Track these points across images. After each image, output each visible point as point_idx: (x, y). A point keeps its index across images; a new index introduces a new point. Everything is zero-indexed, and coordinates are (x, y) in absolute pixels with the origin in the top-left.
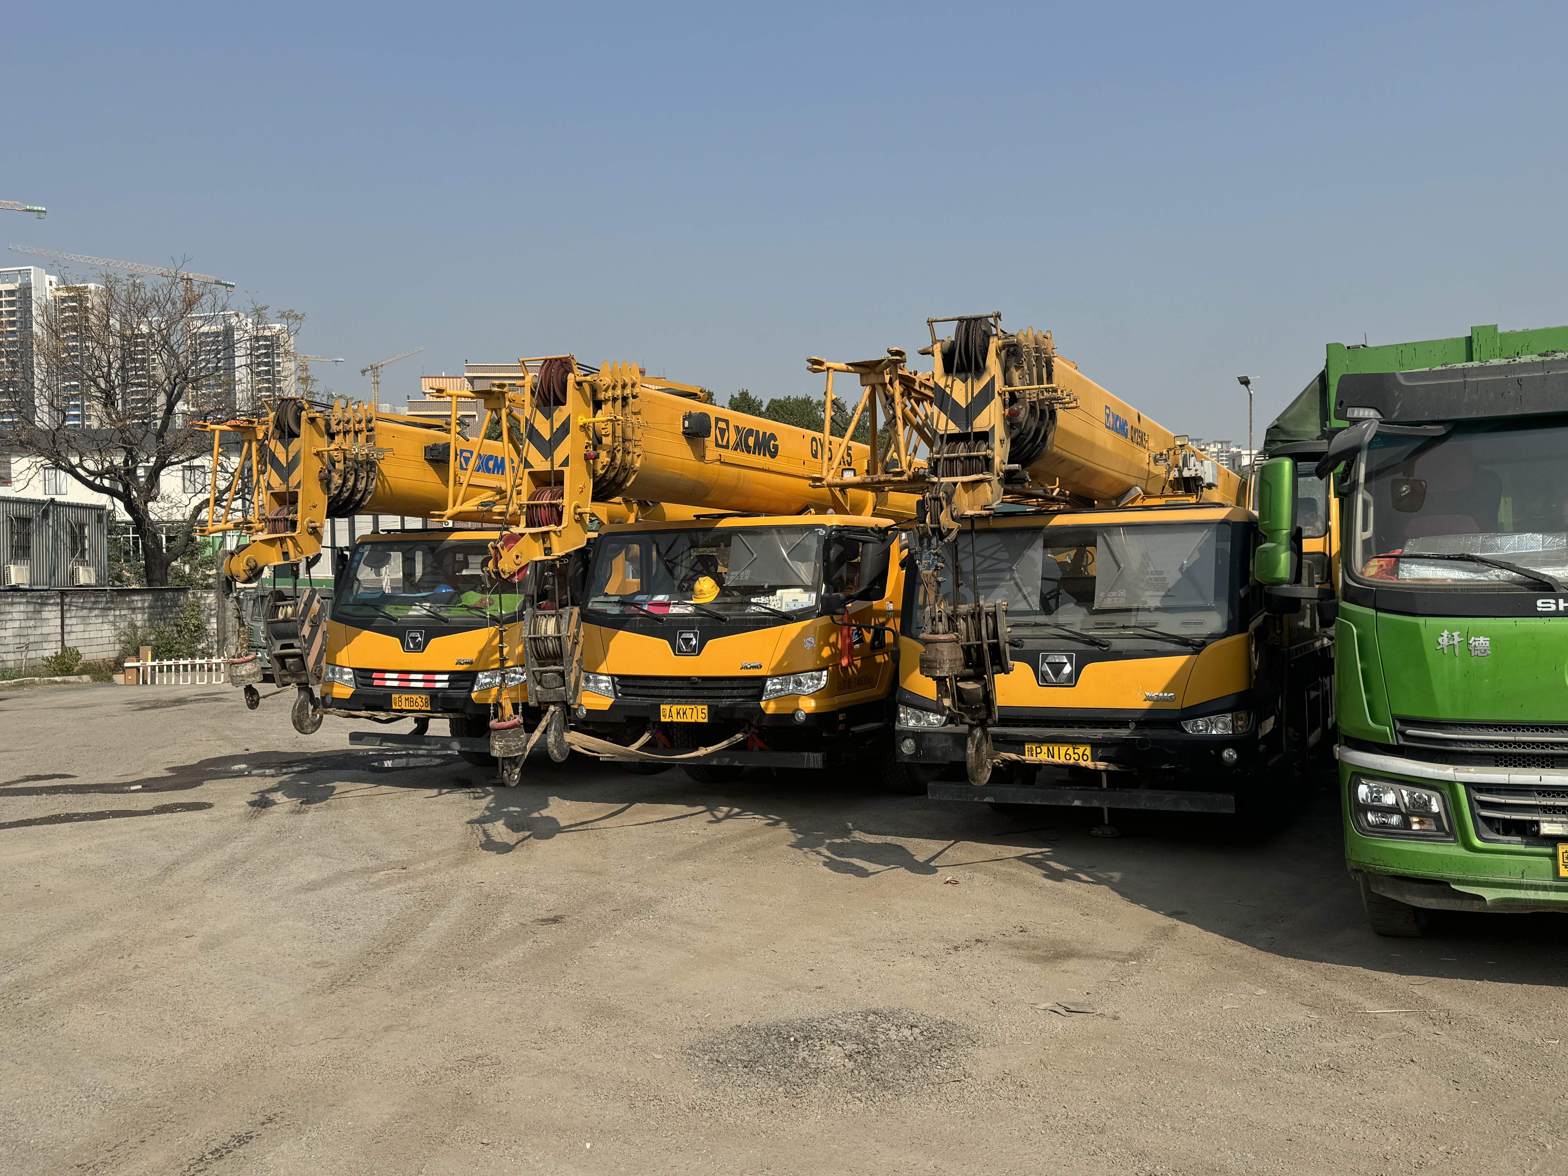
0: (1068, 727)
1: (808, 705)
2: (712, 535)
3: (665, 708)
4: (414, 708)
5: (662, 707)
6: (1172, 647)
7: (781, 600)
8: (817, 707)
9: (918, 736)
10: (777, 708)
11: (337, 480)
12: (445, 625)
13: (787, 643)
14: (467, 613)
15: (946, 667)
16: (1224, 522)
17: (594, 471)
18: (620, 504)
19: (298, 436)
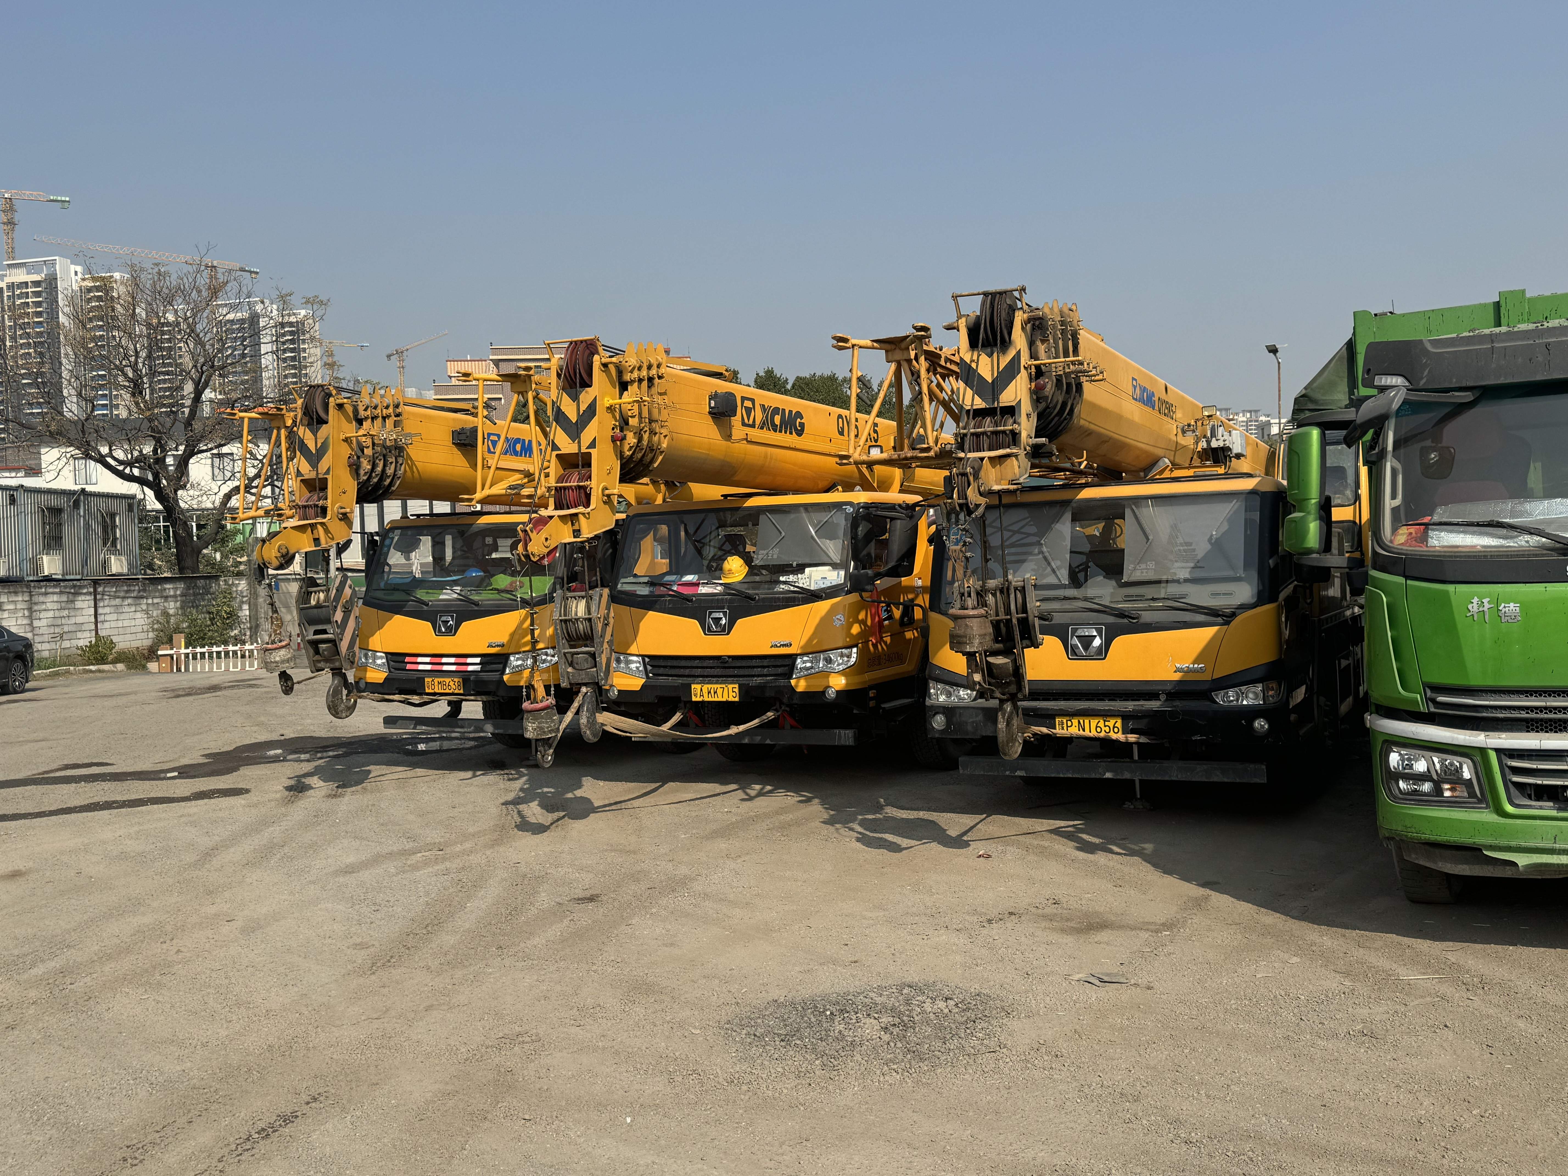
0: (1098, 700)
1: (838, 682)
2: (740, 514)
3: (696, 687)
4: (447, 691)
5: (693, 686)
6: (1201, 618)
7: (810, 578)
8: (847, 684)
9: (949, 711)
10: (808, 686)
11: (366, 466)
12: (476, 608)
13: (817, 621)
14: (497, 596)
15: (976, 642)
16: (1253, 492)
17: (621, 452)
18: (647, 484)
19: (326, 423)
